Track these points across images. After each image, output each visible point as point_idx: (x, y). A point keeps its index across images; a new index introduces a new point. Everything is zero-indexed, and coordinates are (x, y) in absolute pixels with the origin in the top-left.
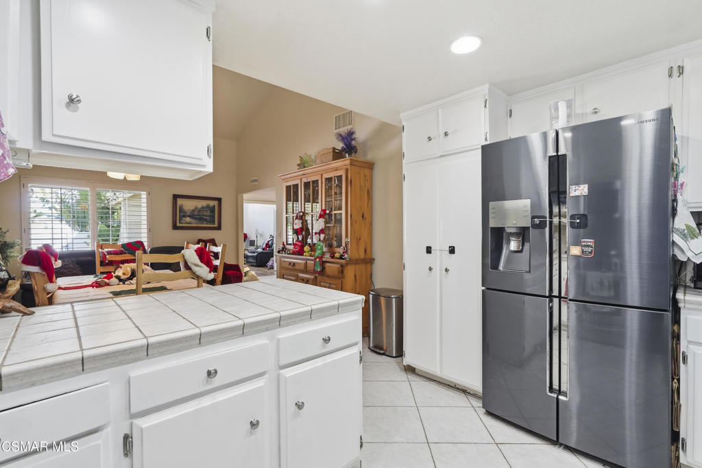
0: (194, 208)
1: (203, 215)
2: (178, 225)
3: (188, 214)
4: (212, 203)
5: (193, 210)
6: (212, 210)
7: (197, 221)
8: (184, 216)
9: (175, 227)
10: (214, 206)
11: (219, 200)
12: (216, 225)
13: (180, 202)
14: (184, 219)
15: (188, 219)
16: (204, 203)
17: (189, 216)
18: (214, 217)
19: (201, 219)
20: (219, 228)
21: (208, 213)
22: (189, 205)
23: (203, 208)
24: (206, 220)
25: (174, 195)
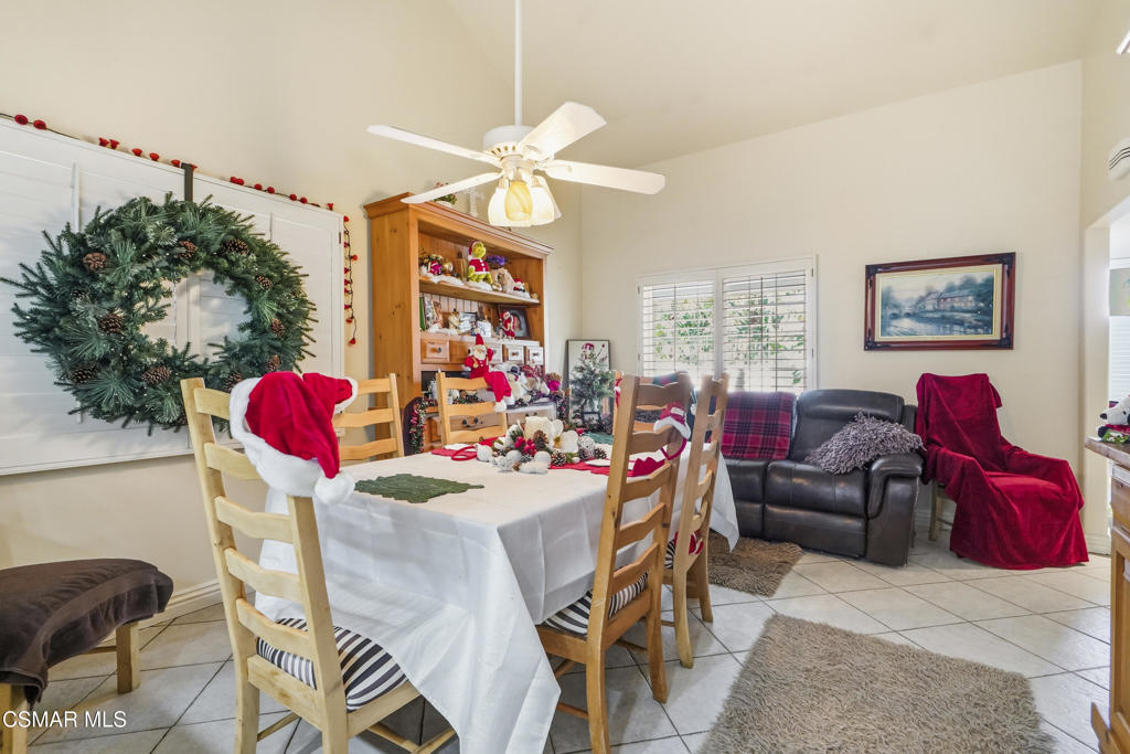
0: (923, 294)
1: (953, 309)
2: (879, 337)
3: (907, 310)
4: (979, 273)
5: (922, 299)
6: (984, 292)
7: (930, 327)
8: (895, 316)
9: (871, 345)
10: (989, 283)
11: (1007, 260)
12: (996, 335)
13: (882, 281)
14: (894, 323)
15: (906, 324)
16: (956, 276)
17: (908, 315)
18: (989, 312)
19: (946, 321)
20: (1006, 343)
21: (970, 302)
22: (907, 288)
23: (951, 289)
24: (961, 323)
25: (868, 267)
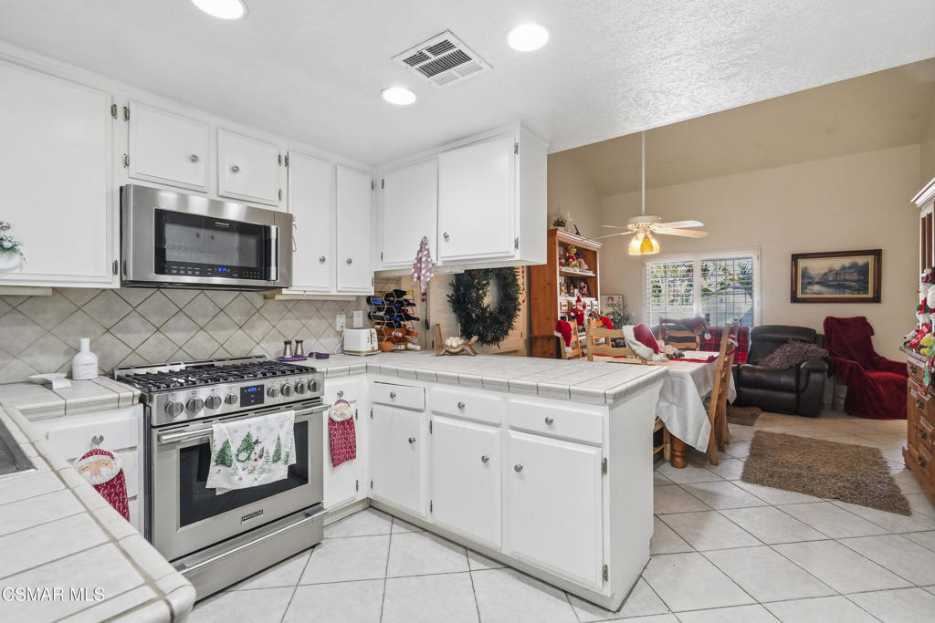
0: (827, 271)
1: (845, 280)
2: (800, 295)
3: (817, 280)
4: (861, 260)
5: (826, 274)
6: (864, 270)
7: (831, 290)
8: (810, 284)
9: (794, 299)
10: (867, 265)
11: (877, 254)
12: (870, 295)
13: (802, 263)
14: (809, 287)
15: (816, 288)
16: (847, 261)
17: (818, 283)
18: (867, 282)
19: (840, 286)
20: (877, 299)
21: (855, 276)
22: (817, 267)
23: (843, 268)
24: (850, 287)
25: (793, 255)
